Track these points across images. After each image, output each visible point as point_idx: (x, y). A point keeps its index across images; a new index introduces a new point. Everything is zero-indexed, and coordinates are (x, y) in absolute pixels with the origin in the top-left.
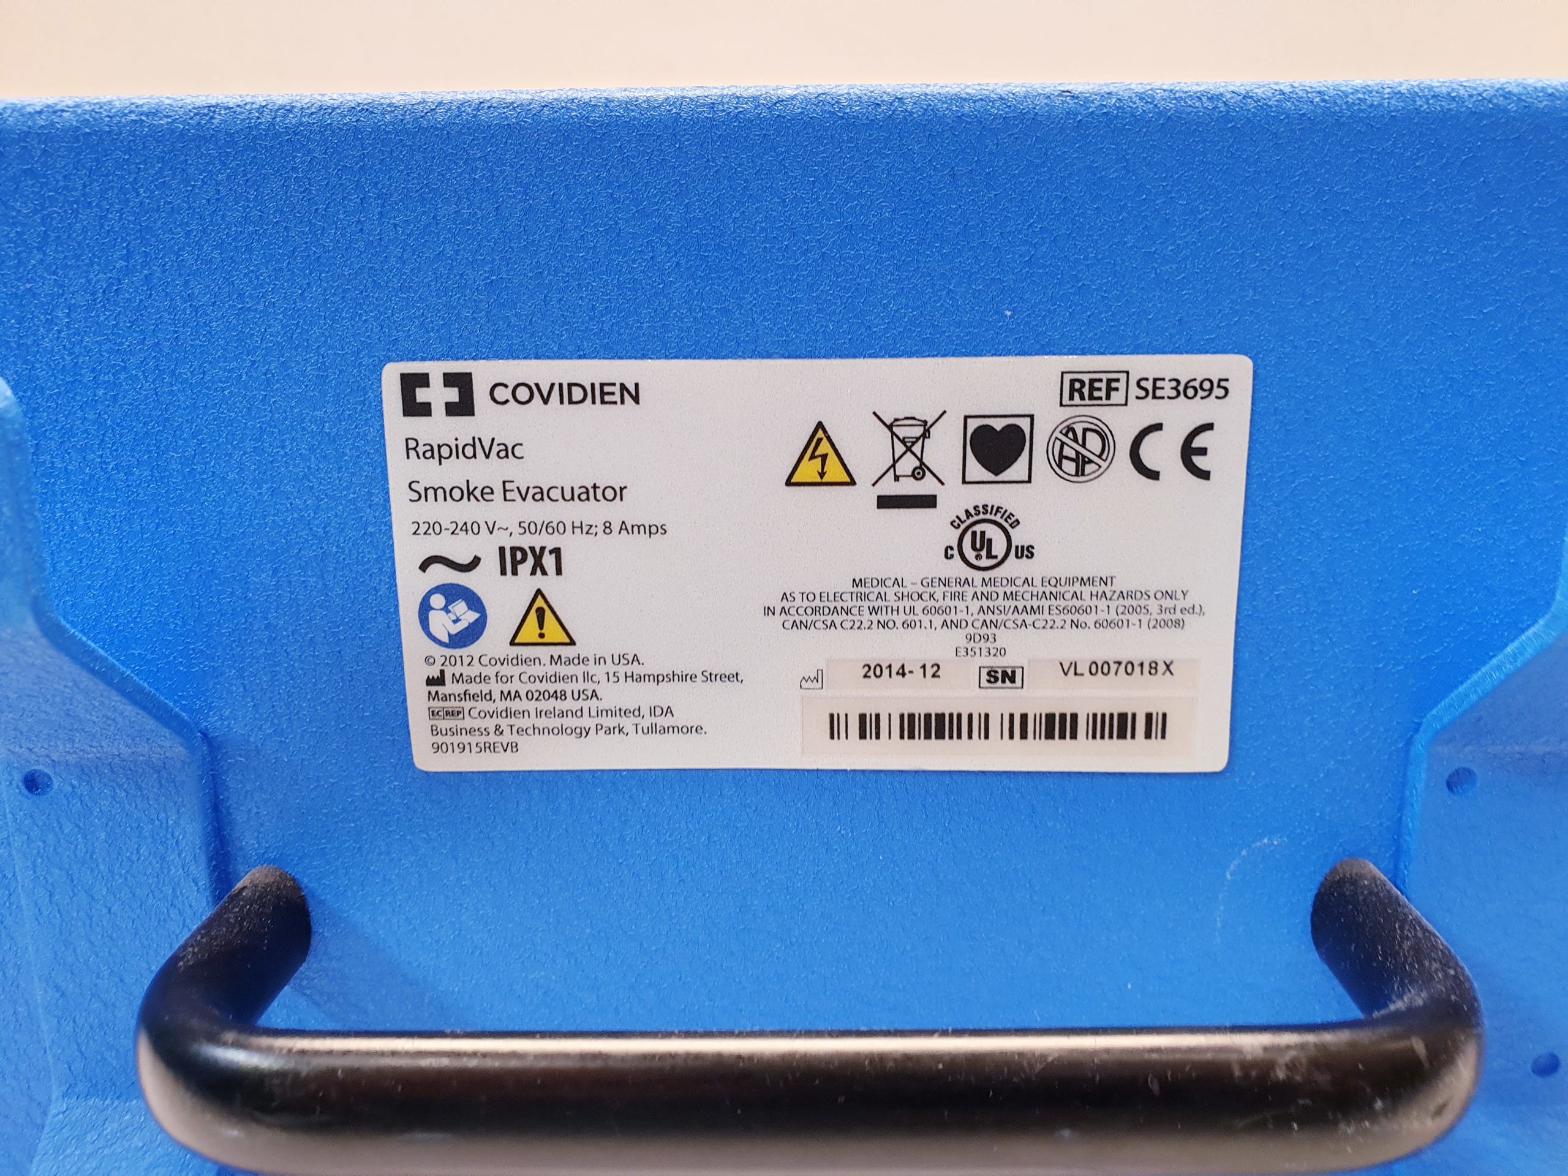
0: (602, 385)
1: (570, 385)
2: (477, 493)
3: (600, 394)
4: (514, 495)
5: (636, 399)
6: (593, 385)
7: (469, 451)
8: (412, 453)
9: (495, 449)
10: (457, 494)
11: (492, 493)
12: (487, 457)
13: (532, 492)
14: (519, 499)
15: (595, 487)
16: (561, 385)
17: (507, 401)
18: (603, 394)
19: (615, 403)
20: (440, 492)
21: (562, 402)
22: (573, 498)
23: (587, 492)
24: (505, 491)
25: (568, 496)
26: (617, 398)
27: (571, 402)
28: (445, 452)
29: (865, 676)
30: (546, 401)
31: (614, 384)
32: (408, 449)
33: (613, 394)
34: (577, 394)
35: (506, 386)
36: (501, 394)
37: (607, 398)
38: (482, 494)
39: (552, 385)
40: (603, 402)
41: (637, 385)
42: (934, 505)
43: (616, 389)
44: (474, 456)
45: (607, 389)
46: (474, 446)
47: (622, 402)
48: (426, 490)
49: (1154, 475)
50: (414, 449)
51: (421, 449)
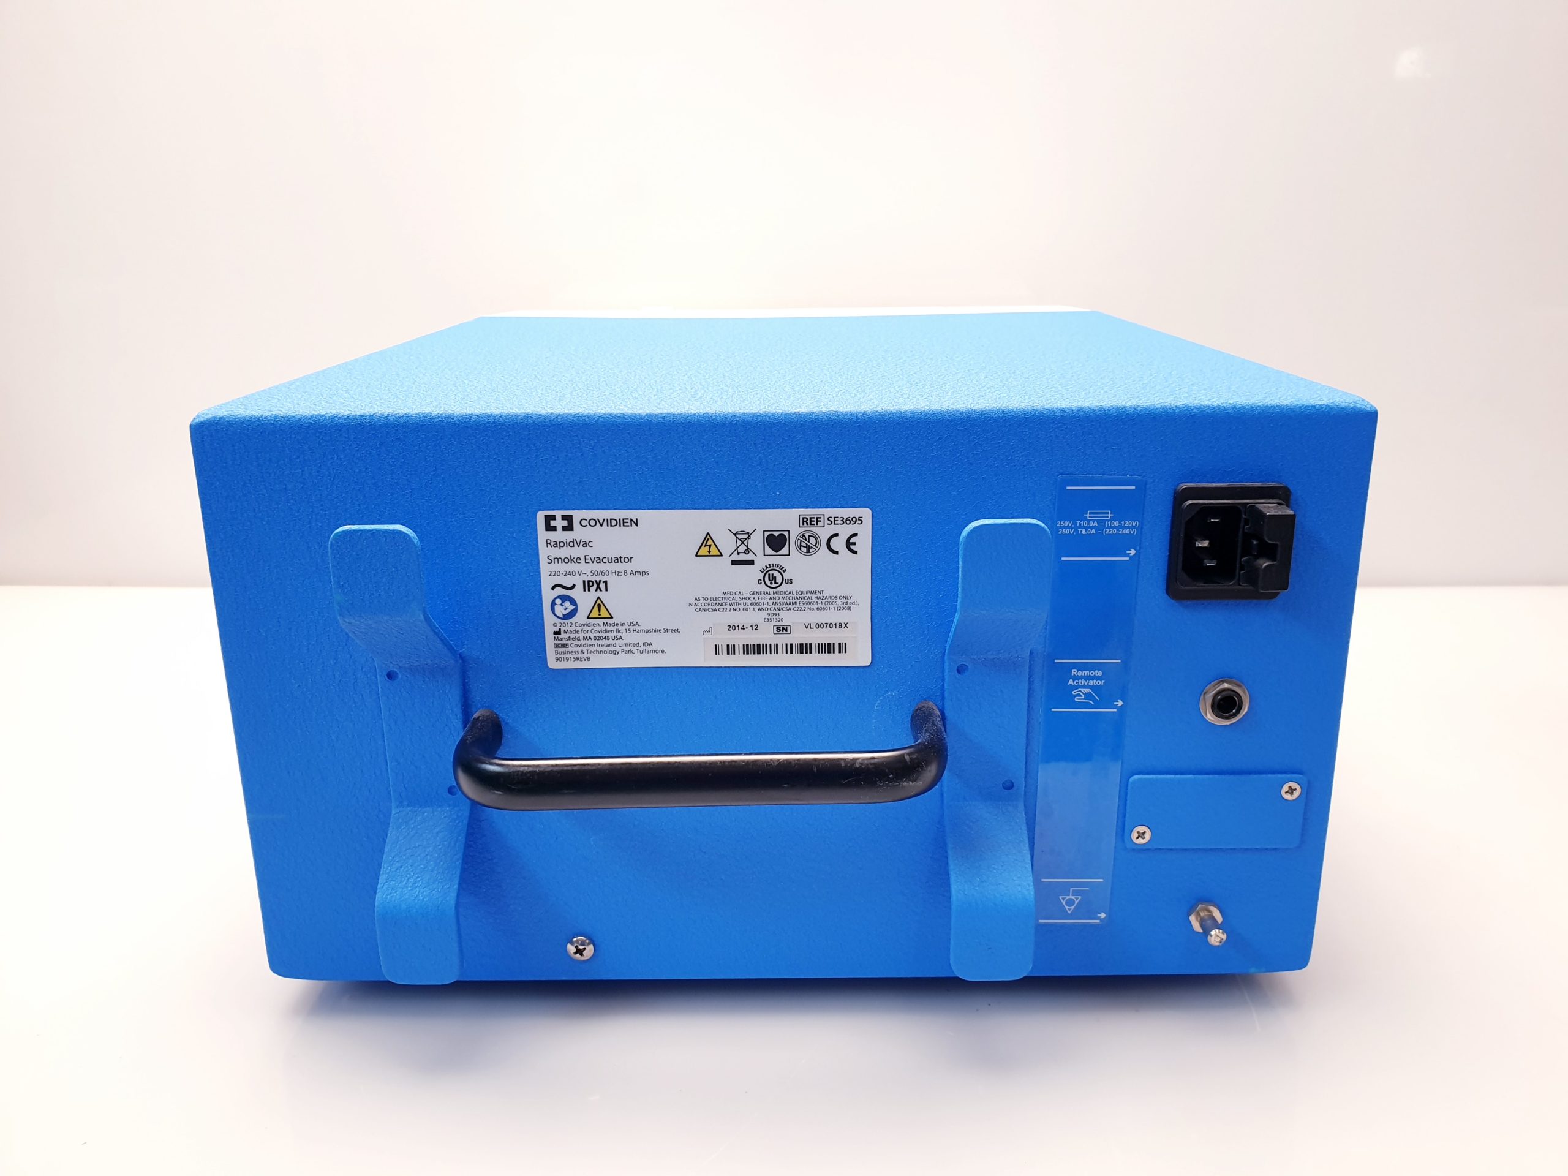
0: (623, 519)
1: (611, 520)
2: (575, 560)
3: (623, 522)
4: (589, 561)
5: (637, 524)
6: (620, 519)
7: (571, 544)
8: (549, 545)
9: (582, 543)
10: (566, 560)
11: (580, 560)
12: (579, 546)
13: (596, 559)
14: (591, 562)
15: (621, 557)
16: (607, 519)
17: (586, 526)
18: (624, 522)
19: (628, 526)
20: (560, 560)
21: (608, 526)
22: (612, 562)
23: (618, 560)
24: (585, 559)
25: (610, 561)
26: (629, 524)
27: (611, 526)
28: (562, 544)
29: (729, 630)
30: (601, 525)
31: (628, 519)
32: (547, 543)
33: (627, 522)
34: (614, 523)
35: (586, 520)
36: (584, 523)
37: (625, 524)
38: (577, 560)
39: (604, 520)
40: (624, 526)
41: (637, 519)
42: (753, 564)
43: (629, 521)
44: (573, 546)
45: (625, 521)
46: (573, 542)
47: (631, 526)
48: (554, 559)
49: (836, 553)
50: (550, 543)
51: (552, 544)
